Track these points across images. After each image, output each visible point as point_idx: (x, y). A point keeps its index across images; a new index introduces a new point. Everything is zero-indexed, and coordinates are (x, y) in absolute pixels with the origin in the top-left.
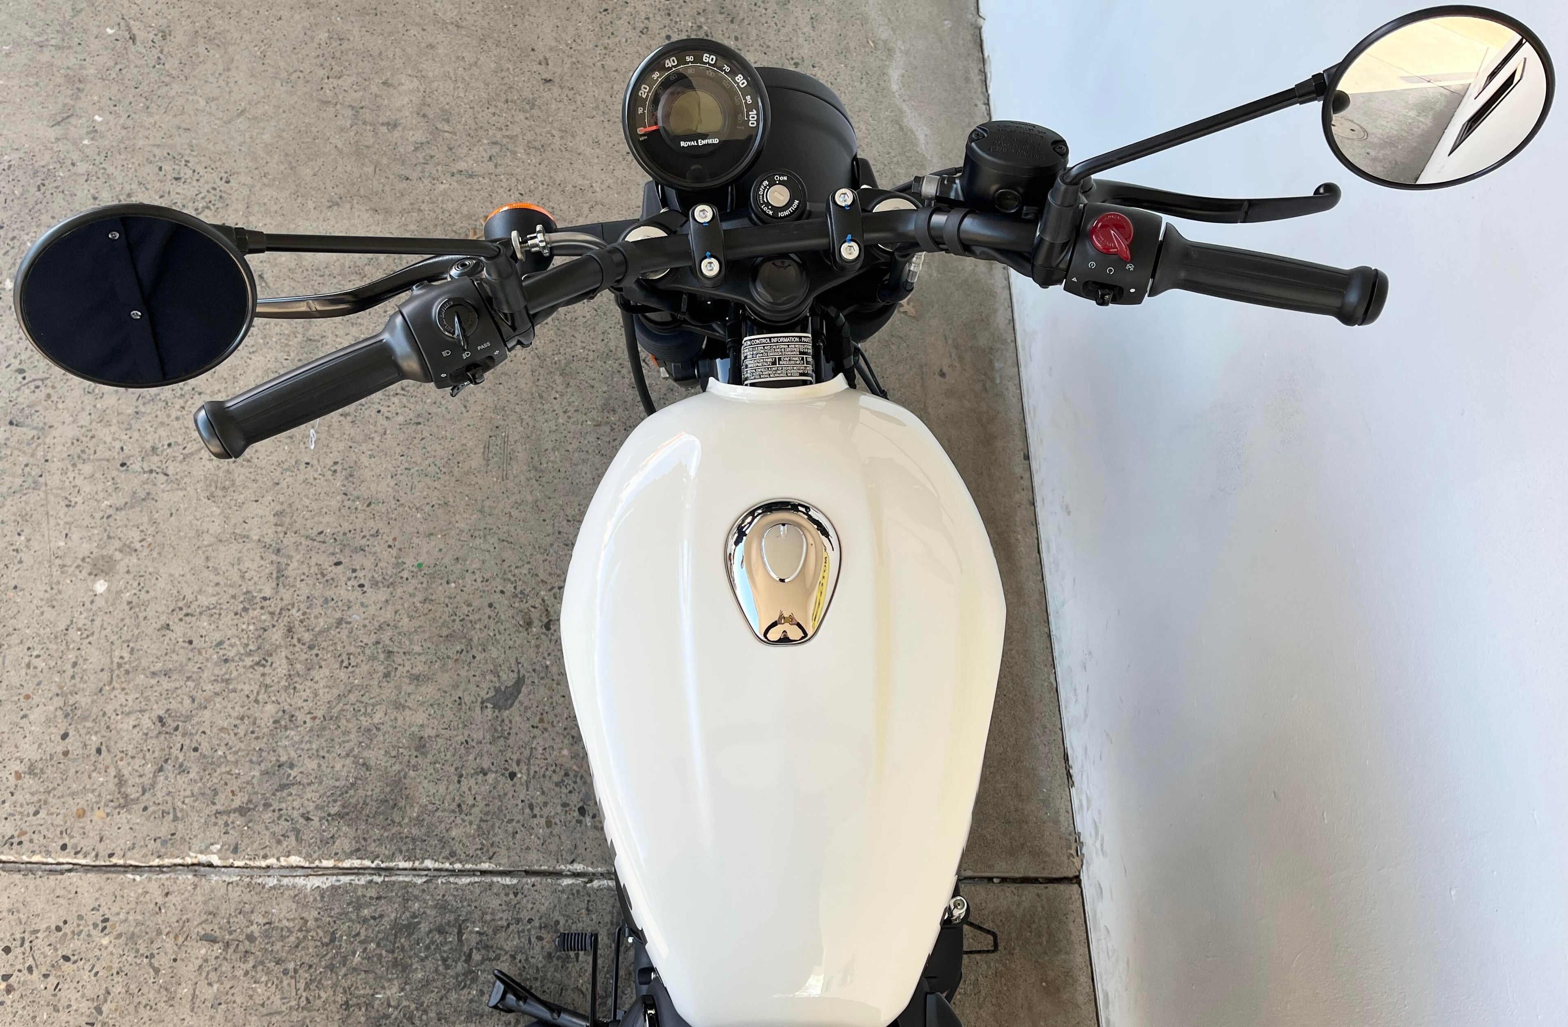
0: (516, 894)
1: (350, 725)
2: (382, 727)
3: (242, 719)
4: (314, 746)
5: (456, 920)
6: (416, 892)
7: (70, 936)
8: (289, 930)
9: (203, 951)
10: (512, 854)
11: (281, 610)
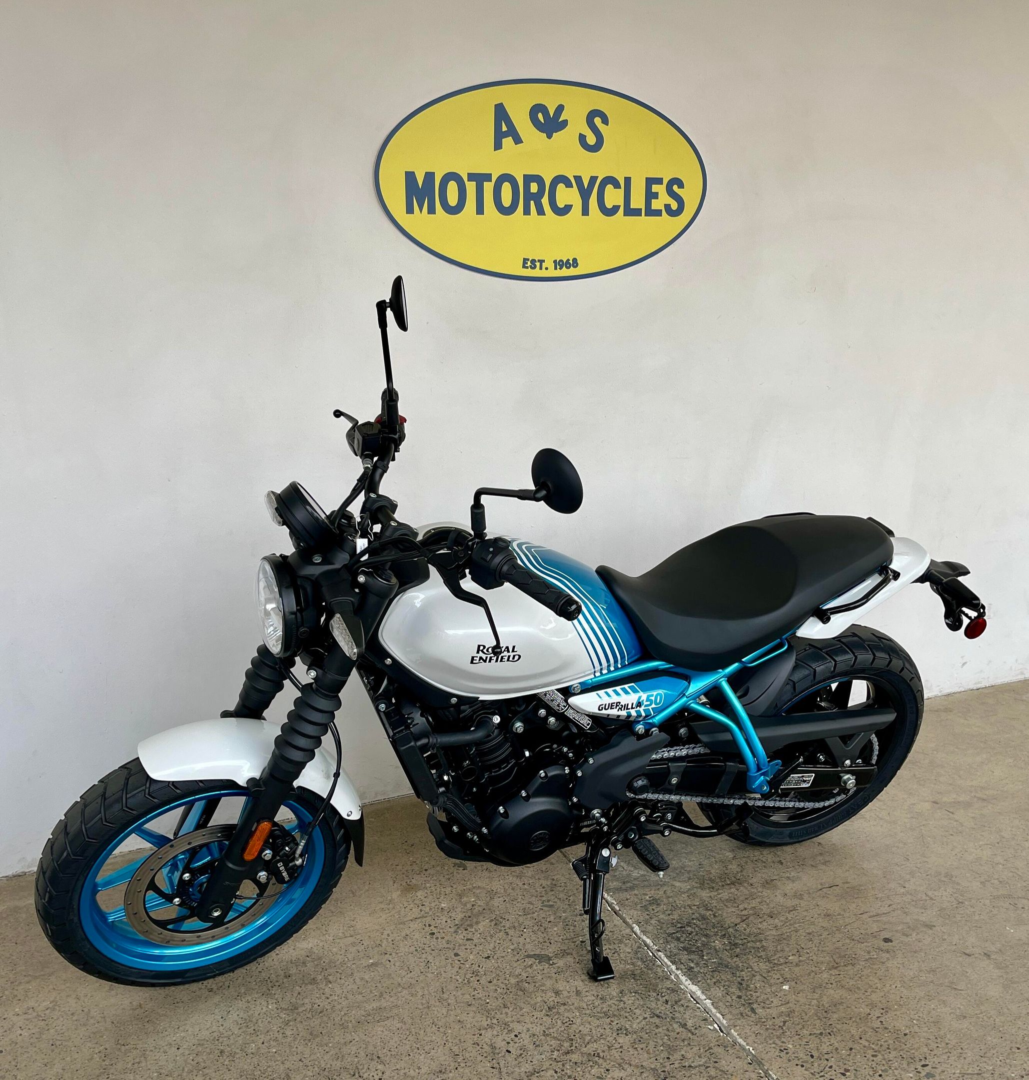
0: (640, 923)
1: (604, 1006)
2: (595, 995)
3: (636, 1048)
4: (627, 1014)
5: (669, 936)
6: (669, 954)
7: (801, 1060)
8: (724, 986)
9: (761, 1010)
10: (622, 929)
11: (558, 1062)
